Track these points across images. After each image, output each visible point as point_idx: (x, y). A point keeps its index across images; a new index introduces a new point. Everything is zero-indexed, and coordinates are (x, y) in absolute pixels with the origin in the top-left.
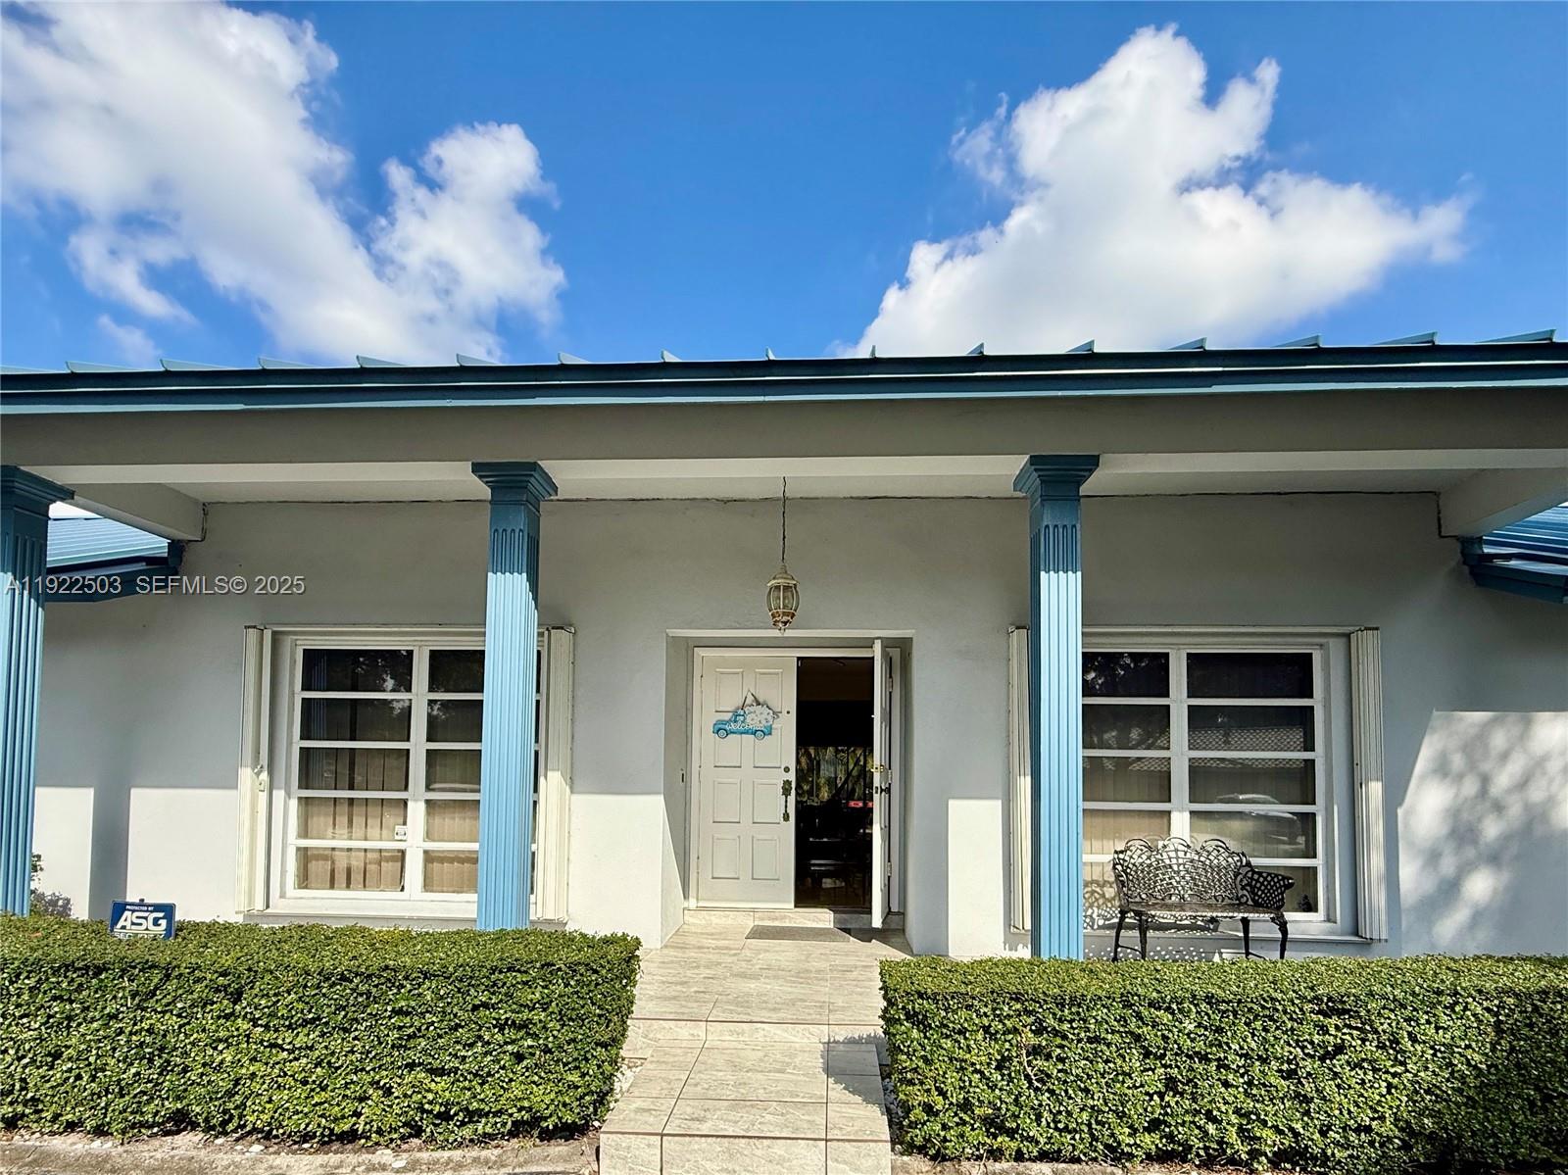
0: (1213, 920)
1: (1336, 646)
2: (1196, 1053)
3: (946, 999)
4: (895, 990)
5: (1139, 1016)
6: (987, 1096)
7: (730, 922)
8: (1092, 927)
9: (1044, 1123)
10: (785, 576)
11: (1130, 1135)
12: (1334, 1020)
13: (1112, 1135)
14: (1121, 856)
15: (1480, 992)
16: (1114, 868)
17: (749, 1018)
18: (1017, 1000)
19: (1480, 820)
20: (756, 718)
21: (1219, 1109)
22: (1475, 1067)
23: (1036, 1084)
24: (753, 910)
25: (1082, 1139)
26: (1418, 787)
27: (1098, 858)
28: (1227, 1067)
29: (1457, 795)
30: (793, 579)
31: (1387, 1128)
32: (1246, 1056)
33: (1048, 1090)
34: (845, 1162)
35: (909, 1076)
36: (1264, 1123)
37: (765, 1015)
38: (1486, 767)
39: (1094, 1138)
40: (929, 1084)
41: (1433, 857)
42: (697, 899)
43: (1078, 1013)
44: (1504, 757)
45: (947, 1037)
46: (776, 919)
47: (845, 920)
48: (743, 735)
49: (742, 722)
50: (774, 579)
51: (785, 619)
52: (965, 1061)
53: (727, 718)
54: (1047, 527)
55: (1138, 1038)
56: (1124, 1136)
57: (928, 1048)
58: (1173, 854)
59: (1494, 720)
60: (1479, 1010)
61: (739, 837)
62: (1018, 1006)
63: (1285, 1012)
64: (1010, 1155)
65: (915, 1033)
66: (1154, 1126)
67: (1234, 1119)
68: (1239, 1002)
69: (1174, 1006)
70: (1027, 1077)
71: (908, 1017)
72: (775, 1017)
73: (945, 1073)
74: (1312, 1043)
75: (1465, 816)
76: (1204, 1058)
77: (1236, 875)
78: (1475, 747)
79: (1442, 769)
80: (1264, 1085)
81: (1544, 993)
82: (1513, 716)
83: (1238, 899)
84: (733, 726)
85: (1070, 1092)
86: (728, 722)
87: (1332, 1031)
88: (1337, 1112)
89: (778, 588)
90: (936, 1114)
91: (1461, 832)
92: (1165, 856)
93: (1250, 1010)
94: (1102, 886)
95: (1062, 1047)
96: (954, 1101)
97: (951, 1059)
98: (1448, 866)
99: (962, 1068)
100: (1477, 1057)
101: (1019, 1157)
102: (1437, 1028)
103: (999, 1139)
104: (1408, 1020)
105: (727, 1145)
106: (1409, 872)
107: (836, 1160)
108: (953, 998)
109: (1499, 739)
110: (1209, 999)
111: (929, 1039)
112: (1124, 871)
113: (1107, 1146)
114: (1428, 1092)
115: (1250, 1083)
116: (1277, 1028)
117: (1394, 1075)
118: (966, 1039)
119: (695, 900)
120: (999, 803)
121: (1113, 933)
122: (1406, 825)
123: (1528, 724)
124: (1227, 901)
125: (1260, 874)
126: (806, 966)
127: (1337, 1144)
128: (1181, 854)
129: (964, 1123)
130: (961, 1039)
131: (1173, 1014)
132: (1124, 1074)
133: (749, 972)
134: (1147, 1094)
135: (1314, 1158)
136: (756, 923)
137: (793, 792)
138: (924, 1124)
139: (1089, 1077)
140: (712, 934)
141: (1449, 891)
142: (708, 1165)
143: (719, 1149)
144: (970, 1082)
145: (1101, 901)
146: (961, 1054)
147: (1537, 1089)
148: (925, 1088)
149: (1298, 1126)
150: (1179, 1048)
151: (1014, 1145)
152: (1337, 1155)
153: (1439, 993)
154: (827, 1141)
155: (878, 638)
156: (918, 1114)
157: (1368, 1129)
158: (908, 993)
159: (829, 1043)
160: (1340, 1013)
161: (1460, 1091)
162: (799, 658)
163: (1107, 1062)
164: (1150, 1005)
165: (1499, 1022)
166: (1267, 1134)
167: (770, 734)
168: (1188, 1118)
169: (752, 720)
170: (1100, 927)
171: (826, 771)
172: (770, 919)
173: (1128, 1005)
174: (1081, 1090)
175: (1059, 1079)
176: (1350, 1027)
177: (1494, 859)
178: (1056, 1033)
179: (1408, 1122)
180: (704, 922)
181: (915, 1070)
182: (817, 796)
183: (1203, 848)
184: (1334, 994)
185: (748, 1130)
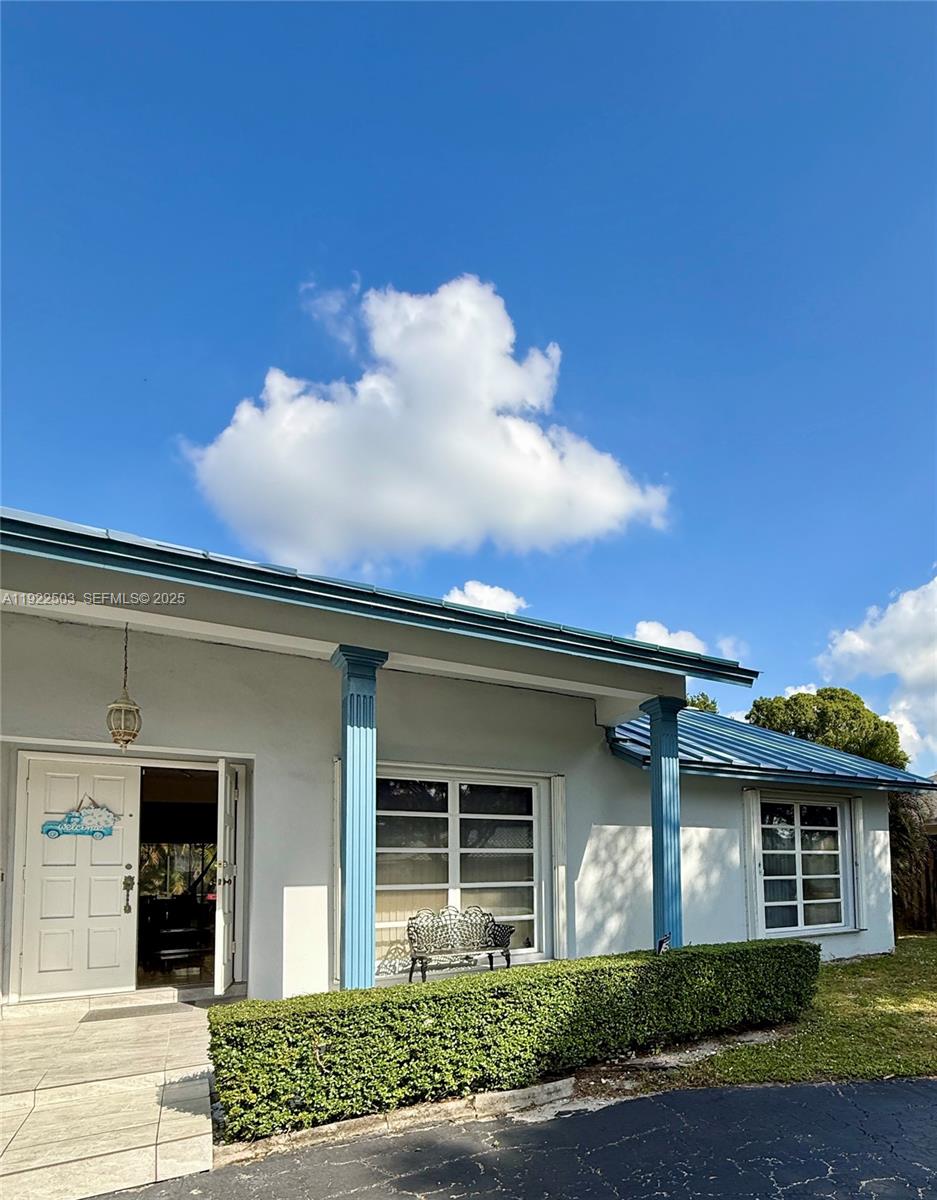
0: (467, 958)
1: (543, 783)
2: (428, 1032)
3: (259, 1024)
4: (218, 1024)
5: (392, 1015)
6: (290, 1086)
7: (60, 1010)
8: (394, 973)
9: (331, 1096)
10: (126, 701)
11: (389, 1091)
12: (502, 1000)
13: (377, 1094)
14: (414, 921)
15: (569, 974)
16: (408, 930)
17: (83, 1080)
18: (312, 1017)
19: (613, 887)
20: (93, 820)
21: (441, 1063)
22: (568, 1014)
23: (326, 1071)
24: (89, 997)
25: (357, 1101)
26: (585, 870)
27: (394, 924)
28: (445, 1038)
29: (603, 874)
30: (135, 704)
31: (528, 1055)
32: (456, 1028)
33: (335, 1073)
34: (173, 1157)
35: (229, 1083)
36: (465, 1066)
37: (99, 1075)
38: (616, 857)
39: (366, 1098)
40: (245, 1086)
41: (591, 911)
42: (20, 994)
43: (354, 1019)
44: (624, 851)
45: (260, 1051)
46: (115, 1002)
47: (189, 994)
48: (79, 836)
49: (78, 823)
50: (115, 702)
51: (126, 738)
52: (273, 1065)
53: (59, 820)
54: (352, 695)
55: (391, 1028)
56: (384, 1092)
57: (244, 1061)
58: (447, 918)
59: (620, 832)
60: (569, 984)
61: (73, 931)
62: (313, 1021)
63: (476, 999)
64: (308, 1123)
65: (234, 1052)
66: (404, 1082)
67: (449, 1067)
68: (451, 997)
69: (414, 1006)
70: (319, 1067)
71: (229, 1041)
72: (111, 1074)
73: (257, 1076)
74: (490, 1015)
75: (607, 885)
76: (432, 1034)
77: (486, 927)
78: (611, 846)
79: (595, 859)
80: (465, 1044)
81: (596, 971)
82: (629, 829)
83: (486, 943)
84: (66, 827)
85: (349, 1071)
86: (60, 823)
87: (500, 1006)
88: (503, 1052)
89: (119, 710)
90: (251, 1107)
91: (604, 896)
92: (443, 919)
93: (457, 1001)
94: (402, 944)
95: (343, 1043)
96: (265, 1094)
97: (262, 1066)
98: (599, 914)
99: (271, 1070)
100: (568, 1008)
101: (315, 1123)
102: (551, 996)
103: (300, 1114)
104: (536, 994)
105: (59, 1170)
106: (580, 918)
107: (166, 1158)
108: (264, 1022)
109: (622, 842)
110: (435, 998)
111: (245, 1054)
112: (415, 931)
113: (375, 1102)
114: (547, 1031)
115: (458, 1045)
116: (472, 1009)
117: (531, 1025)
118: (274, 1049)
119: (17, 996)
120: (325, 888)
121: (408, 975)
122: (579, 893)
123: (635, 832)
124: (480, 945)
125: (499, 926)
126: (146, 1034)
127: (505, 1070)
128: (453, 917)
129: (272, 1108)
130: (271, 1051)
131: (414, 1010)
132: (384, 1053)
133: (83, 1048)
134: (398, 1062)
135: (494, 1081)
136: (92, 1009)
137: (136, 887)
138: (242, 1115)
139: (361, 1059)
140: (39, 1024)
141: (599, 927)
142: (38, 1192)
143: (50, 1176)
144: (277, 1078)
145: (403, 954)
146: (271, 1061)
147: (594, 1020)
148: (242, 1089)
149: (484, 1064)
150: (418, 1031)
151: (310, 1116)
152: (505, 1076)
153: (551, 978)
154: (157, 1145)
155: (222, 758)
156: (237, 1109)
157: (519, 1057)
158: (228, 1025)
159: (165, 1085)
160: (504, 995)
161: (560, 1028)
162: (142, 768)
163: (372, 1047)
164: (399, 1007)
165: (578, 989)
166: (468, 1072)
167: (110, 834)
168: (424, 1072)
169: (90, 821)
170: (400, 972)
171: (181, 866)
172: (107, 1003)
173: (385, 1009)
174: (355, 1068)
175: (341, 1064)
176: (509, 1002)
177: (620, 909)
178: (338, 1034)
179: (538, 1050)
180: (28, 1015)
181: (234, 1078)
182: (171, 891)
183: (467, 912)
184: (501, 986)
185: (81, 1154)
